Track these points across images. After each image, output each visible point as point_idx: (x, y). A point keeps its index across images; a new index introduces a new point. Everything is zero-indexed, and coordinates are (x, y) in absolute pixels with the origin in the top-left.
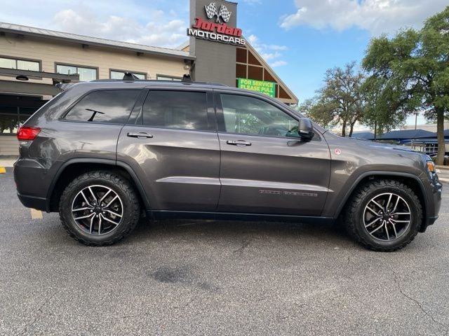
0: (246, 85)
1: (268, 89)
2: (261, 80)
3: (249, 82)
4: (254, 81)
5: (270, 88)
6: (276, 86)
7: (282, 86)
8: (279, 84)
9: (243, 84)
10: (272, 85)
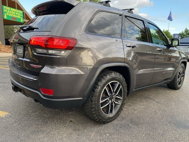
0: (7, 10)
1: (19, 14)
2: (15, 8)
3: (9, 8)
4: (11, 9)
5: (20, 13)
6: (24, 13)
7: (26, 13)
8: (25, 12)
9: (5, 9)
10: (21, 12)
